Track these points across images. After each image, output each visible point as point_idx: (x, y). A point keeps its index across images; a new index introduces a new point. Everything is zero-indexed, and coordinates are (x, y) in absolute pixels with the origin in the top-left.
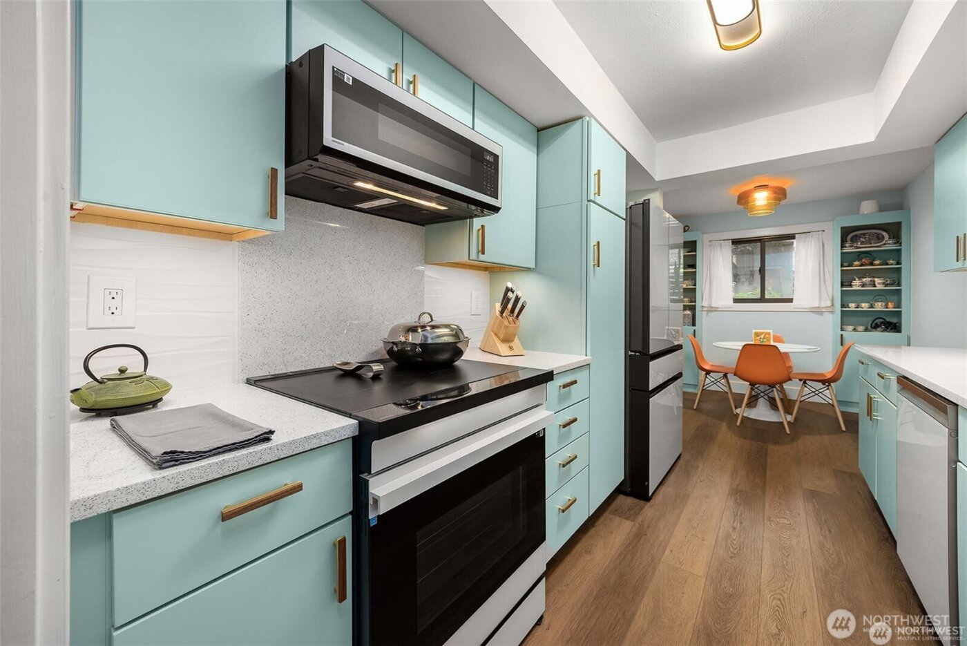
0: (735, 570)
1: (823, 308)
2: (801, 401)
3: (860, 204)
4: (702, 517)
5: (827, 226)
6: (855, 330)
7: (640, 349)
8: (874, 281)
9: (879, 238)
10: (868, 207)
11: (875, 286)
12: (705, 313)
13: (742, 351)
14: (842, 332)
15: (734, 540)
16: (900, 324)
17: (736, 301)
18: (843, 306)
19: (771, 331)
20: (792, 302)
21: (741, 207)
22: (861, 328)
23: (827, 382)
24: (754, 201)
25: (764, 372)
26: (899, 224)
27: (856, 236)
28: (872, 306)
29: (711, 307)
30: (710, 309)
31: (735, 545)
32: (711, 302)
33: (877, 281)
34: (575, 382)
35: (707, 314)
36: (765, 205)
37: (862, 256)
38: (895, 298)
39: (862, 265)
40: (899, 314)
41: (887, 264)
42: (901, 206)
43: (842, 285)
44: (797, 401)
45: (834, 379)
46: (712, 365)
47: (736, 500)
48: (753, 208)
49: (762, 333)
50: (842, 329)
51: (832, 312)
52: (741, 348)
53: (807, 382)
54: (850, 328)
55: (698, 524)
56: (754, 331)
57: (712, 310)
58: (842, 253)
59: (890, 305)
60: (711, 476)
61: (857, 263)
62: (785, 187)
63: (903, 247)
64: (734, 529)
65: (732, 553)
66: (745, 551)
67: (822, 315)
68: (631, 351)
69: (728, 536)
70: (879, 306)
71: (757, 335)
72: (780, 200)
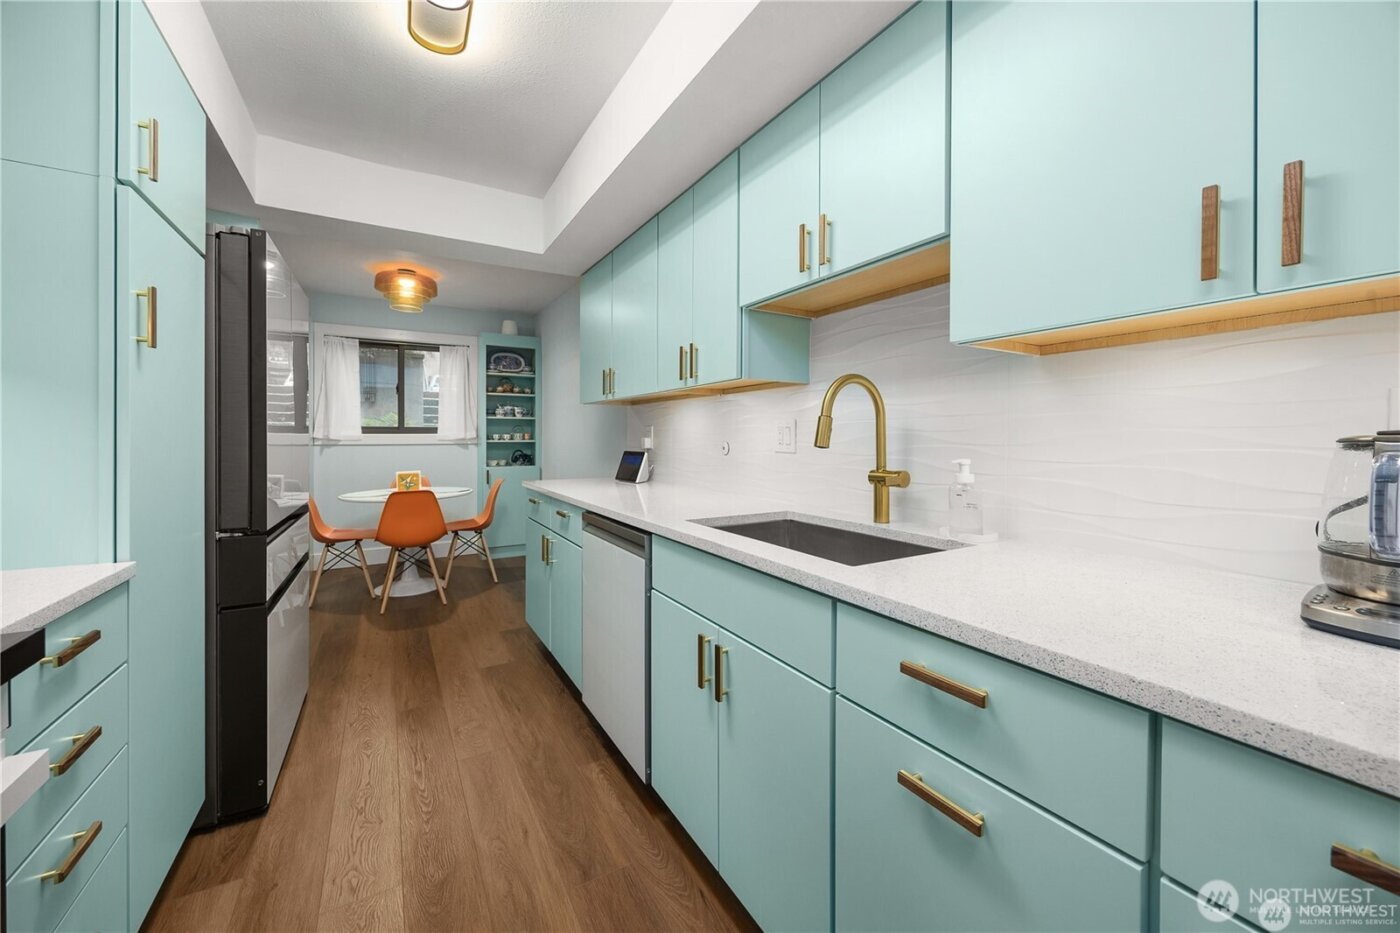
0: (437, 837)
1: (470, 439)
2: (455, 558)
3: (502, 324)
4: (369, 783)
5: (472, 341)
6: (498, 465)
7: (245, 524)
8: (514, 410)
9: (517, 364)
10: (509, 327)
11: (514, 415)
12: (317, 449)
13: (387, 503)
14: (488, 468)
15: (423, 791)
16: (533, 455)
17: (366, 430)
18: (488, 438)
19: (419, 472)
20: (436, 432)
21: (380, 294)
22: (503, 462)
23: (478, 530)
24: (398, 288)
25: (411, 529)
26: (532, 352)
27: (498, 358)
28: (512, 438)
29: (329, 440)
30: (326, 443)
31: (427, 798)
32: (328, 432)
33: (517, 410)
34: (95, 636)
35: (321, 452)
36: (413, 299)
37: (504, 381)
38: (529, 429)
39: (504, 392)
40: (532, 446)
41: (524, 393)
42: (532, 332)
43: (488, 414)
44: (448, 558)
45: (486, 525)
46: (335, 531)
47: (410, 726)
48: (395, 299)
49: (409, 475)
50: (488, 465)
51: (477, 445)
52: (384, 499)
53: (459, 533)
54: (494, 463)
55: (366, 801)
56: (398, 473)
57: (329, 443)
58: (488, 376)
59: (527, 436)
60: (365, 709)
61: (500, 389)
62: (435, 280)
63: (536, 376)
64: (419, 773)
65: (427, 813)
66: (441, 798)
67: (467, 448)
68: (221, 531)
69: (414, 789)
70: (518, 438)
71: (402, 478)
72: (430, 295)
